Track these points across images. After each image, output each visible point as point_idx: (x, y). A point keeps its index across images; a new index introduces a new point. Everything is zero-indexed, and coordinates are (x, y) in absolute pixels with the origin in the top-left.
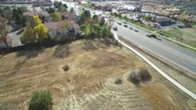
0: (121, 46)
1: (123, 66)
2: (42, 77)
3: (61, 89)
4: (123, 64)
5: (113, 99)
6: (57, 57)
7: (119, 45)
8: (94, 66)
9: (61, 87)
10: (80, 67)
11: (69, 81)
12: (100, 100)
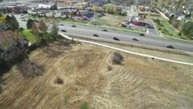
0: (79, 43)
1: (99, 56)
2: (45, 103)
3: (79, 99)
4: (97, 55)
5: (120, 81)
6: (33, 77)
7: (77, 42)
8: (80, 67)
9: (78, 98)
10: (70, 74)
11: (77, 90)
12: (114, 86)
